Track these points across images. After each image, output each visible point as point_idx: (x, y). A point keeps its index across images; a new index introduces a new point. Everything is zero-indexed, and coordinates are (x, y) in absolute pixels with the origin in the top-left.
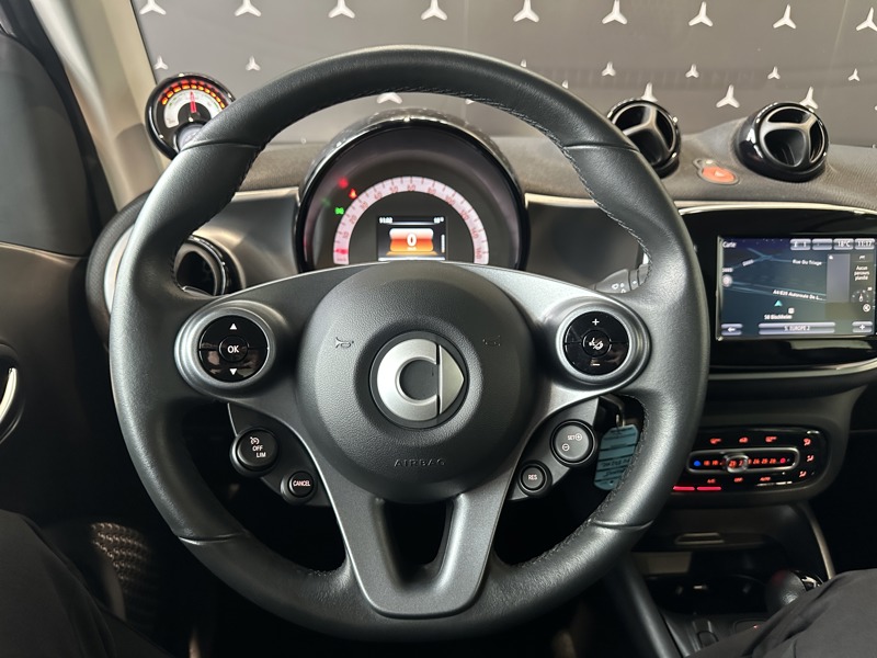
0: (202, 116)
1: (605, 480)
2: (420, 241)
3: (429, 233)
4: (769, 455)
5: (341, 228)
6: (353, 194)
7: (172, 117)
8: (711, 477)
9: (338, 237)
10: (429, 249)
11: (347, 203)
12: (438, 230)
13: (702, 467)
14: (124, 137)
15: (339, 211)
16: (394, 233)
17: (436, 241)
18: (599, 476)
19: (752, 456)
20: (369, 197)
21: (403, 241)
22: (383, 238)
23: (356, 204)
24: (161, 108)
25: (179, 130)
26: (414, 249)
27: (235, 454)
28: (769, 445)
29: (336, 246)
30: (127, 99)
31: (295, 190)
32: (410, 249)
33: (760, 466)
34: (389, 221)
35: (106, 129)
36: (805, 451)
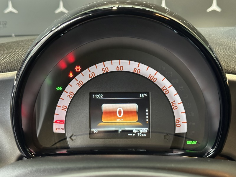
2: (127, 113)
3: (134, 106)
5: (60, 103)
6: (71, 75)
9: (58, 110)
10: (135, 119)
11: (66, 82)
12: (142, 104)
15: (59, 88)
16: (105, 107)
17: (141, 113)
21: (113, 113)
23: (73, 82)
26: (122, 120)
29: (56, 118)
31: (13, 74)
32: (118, 120)
34: (100, 96)
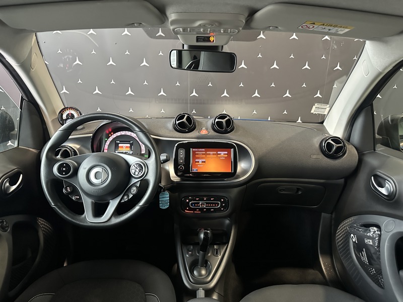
0: (72, 116)
1: (162, 206)
2: (127, 147)
3: (129, 145)
4: (213, 203)
5: (106, 144)
6: (110, 135)
7: (64, 117)
8: (198, 209)
9: (106, 146)
10: (129, 149)
11: (108, 137)
12: (131, 145)
13: (195, 206)
14: (53, 121)
15: (106, 139)
16: (120, 145)
17: (131, 147)
18: (160, 205)
19: (207, 203)
20: (114, 136)
21: (122, 147)
22: (117, 147)
23: (111, 137)
24: (62, 115)
25: (66, 120)
27: (64, 191)
28: (212, 200)
29: (105, 148)
30: (54, 112)
31: (91, 135)
32: (124, 149)
33: (210, 206)
34: (119, 142)
35: (49, 119)
36: (222, 203)
